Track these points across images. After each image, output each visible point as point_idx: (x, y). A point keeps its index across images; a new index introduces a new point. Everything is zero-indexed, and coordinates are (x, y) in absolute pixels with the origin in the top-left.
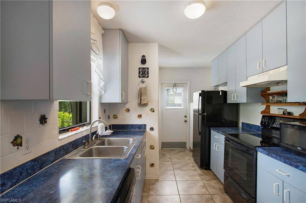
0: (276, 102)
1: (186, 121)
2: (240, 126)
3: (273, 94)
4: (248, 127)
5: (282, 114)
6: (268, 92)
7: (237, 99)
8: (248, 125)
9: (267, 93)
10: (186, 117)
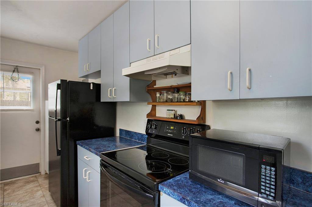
0: (165, 100)
1: (38, 130)
2: (118, 134)
3: (161, 90)
4: (128, 136)
5: (173, 117)
6: (155, 87)
7: (115, 95)
8: (128, 133)
9: (153, 88)
10: (38, 122)
